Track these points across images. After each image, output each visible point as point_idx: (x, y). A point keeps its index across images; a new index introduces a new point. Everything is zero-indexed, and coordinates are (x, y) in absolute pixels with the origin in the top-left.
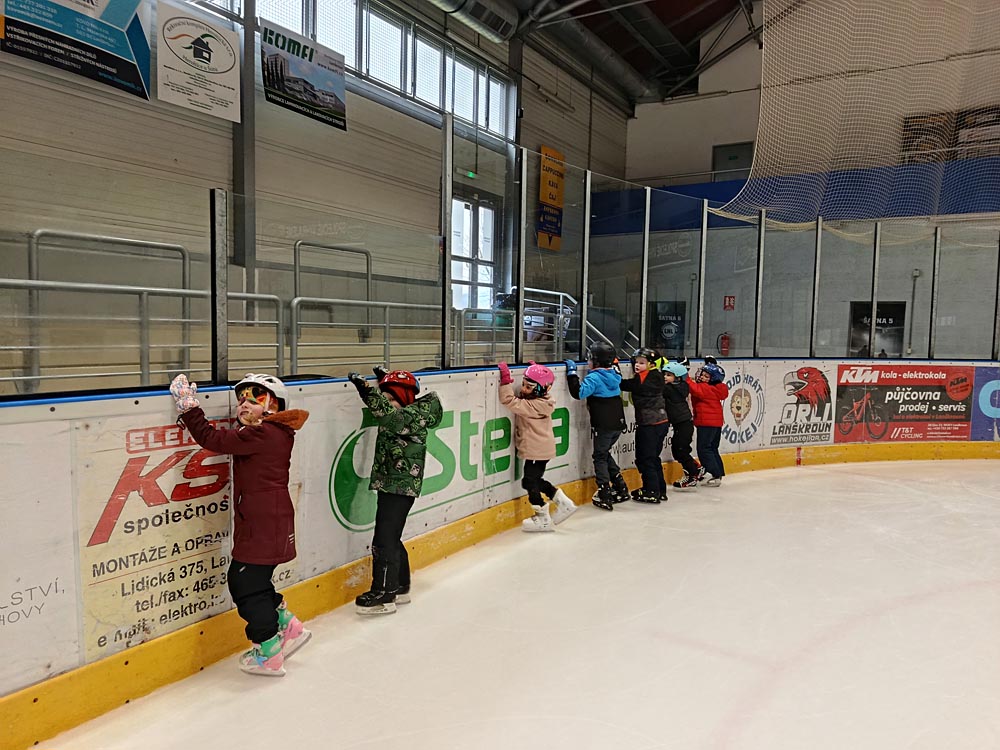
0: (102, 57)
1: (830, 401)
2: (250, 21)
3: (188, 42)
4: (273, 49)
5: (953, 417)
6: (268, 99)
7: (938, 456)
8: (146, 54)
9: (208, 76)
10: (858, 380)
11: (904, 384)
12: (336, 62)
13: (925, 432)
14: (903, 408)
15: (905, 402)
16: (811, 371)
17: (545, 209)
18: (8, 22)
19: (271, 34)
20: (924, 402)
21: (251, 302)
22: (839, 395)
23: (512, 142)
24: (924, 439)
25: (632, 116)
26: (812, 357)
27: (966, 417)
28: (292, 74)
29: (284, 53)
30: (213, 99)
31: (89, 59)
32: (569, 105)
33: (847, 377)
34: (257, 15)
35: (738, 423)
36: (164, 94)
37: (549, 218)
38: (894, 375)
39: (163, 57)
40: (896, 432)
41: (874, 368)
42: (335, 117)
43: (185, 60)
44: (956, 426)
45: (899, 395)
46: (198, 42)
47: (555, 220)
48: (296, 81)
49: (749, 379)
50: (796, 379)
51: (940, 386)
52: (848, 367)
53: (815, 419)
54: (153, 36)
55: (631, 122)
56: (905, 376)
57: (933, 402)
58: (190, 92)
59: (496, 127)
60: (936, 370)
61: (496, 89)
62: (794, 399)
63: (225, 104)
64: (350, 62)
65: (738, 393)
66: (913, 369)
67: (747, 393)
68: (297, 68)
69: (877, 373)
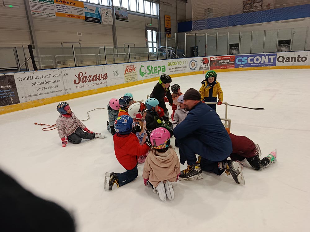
0: (96, 19)
1: (209, 63)
2: (113, 7)
3: (105, 13)
4: (117, 10)
5: (231, 64)
6: (117, 20)
7: (229, 71)
8: (100, 16)
9: (108, 18)
10: (214, 59)
11: (222, 59)
12: (126, 9)
13: (226, 67)
14: (222, 64)
15: (223, 62)
16: (205, 58)
17: (167, 29)
18: (86, 17)
19: (116, 8)
20: (226, 62)
21: (118, 55)
22: (211, 62)
23: (158, 16)
24: (226, 68)
25: (187, 2)
26: (206, 56)
27: (233, 64)
28: (119, 14)
29: (118, 11)
30: (109, 22)
31: (94, 20)
32: (171, 4)
33: (212, 59)
34: (114, 5)
35: (193, 67)
36: (104, 23)
37: (168, 31)
38: (221, 58)
39: (103, 17)
40: (221, 67)
41: (217, 57)
42: (127, 20)
43: (105, 16)
44: (232, 66)
45: (222, 61)
46: (107, 13)
47: (169, 31)
48: (120, 15)
49: (194, 60)
50: (203, 60)
51: (229, 59)
52: (212, 57)
53: (206, 66)
54: (101, 13)
55: (186, 4)
56: (223, 58)
57: (228, 62)
58: (106, 21)
59: (155, 14)
60: (228, 57)
61: (155, 5)
62: (203, 63)
63: (111, 22)
64: (128, 9)
65: (193, 63)
66: (224, 57)
67: (194, 63)
68: (120, 13)
69: (217, 58)
